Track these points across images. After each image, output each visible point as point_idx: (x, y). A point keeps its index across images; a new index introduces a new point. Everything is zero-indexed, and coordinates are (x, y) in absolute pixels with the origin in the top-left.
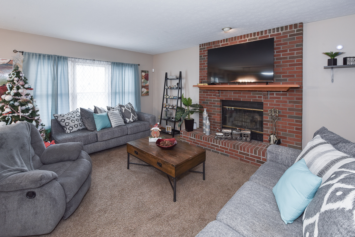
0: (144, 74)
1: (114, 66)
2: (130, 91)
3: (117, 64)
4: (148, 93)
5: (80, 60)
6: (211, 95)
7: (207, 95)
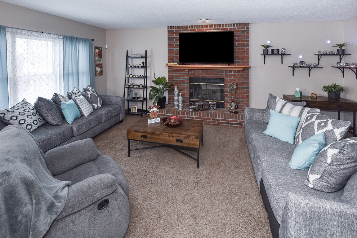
0: (97, 51)
1: (66, 40)
2: (85, 71)
3: (70, 39)
4: (102, 72)
5: (24, 32)
6: (181, 74)
7: (176, 73)
